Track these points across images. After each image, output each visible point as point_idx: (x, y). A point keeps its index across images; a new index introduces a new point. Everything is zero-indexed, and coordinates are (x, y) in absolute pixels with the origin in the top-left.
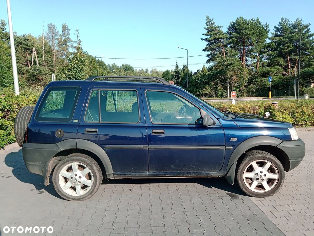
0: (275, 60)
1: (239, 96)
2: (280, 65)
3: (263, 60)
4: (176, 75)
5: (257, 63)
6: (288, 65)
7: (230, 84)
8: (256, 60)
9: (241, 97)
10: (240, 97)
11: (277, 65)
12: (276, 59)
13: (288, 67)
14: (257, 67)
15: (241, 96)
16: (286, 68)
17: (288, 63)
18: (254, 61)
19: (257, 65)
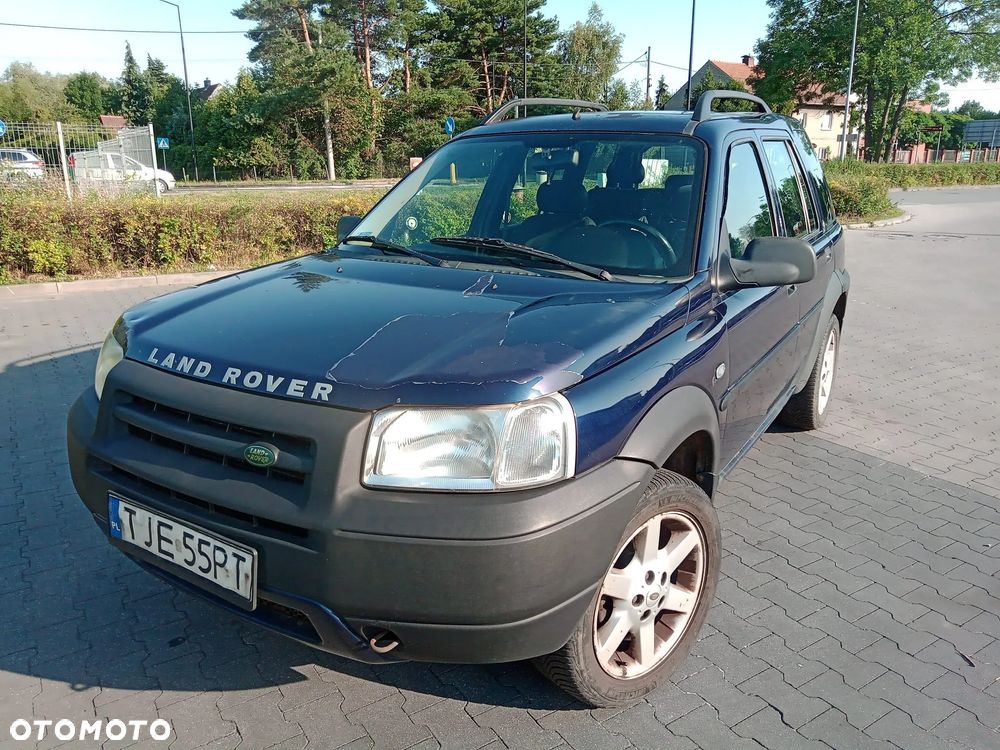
0: (453, 69)
1: (363, 174)
2: (466, 86)
3: (420, 66)
4: (130, 96)
5: (405, 73)
6: (485, 85)
7: (334, 135)
8: (402, 65)
9: (368, 177)
10: (365, 178)
11: (458, 83)
12: (454, 65)
13: (486, 92)
14: (405, 85)
15: (368, 173)
16: (481, 96)
17: (484, 78)
18: (396, 67)
19: (404, 81)
